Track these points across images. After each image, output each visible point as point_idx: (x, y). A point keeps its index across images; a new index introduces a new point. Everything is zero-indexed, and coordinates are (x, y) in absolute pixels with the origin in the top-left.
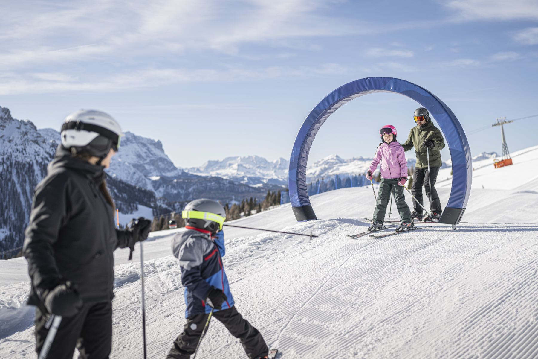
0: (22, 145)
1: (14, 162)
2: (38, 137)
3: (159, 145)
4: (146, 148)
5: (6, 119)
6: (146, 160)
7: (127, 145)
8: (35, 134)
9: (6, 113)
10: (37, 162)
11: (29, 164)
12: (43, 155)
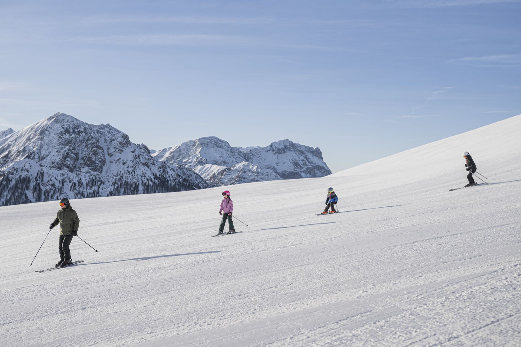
0: (132, 167)
1: (124, 182)
2: (149, 159)
3: (317, 153)
4: (304, 155)
5: (124, 144)
6: (303, 168)
7: (284, 152)
8: (147, 157)
9: (124, 139)
10: (143, 182)
11: (135, 184)
12: (148, 176)
